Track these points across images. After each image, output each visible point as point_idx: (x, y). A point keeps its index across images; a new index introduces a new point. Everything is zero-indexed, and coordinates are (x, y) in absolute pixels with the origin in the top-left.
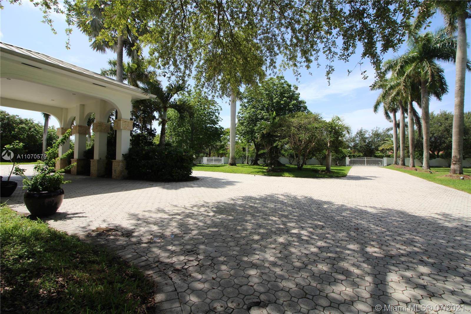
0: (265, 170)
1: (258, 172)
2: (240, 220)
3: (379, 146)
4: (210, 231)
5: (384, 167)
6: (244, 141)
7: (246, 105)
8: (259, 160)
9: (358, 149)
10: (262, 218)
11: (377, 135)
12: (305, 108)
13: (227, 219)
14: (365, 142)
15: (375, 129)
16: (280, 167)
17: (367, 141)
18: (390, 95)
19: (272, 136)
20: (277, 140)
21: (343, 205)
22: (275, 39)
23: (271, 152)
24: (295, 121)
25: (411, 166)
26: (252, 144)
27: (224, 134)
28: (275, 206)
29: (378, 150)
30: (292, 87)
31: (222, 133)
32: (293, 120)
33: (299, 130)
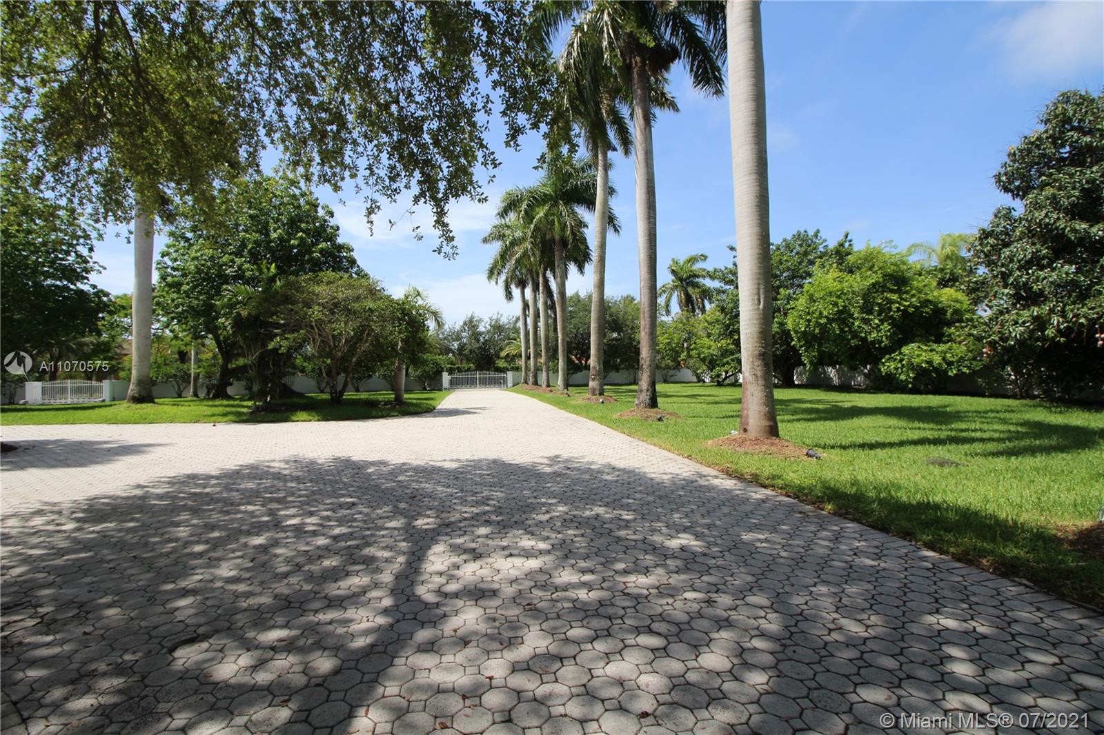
0: (245, 410)
1: (225, 415)
2: (159, 525)
3: (501, 349)
4: (68, 560)
5: (507, 388)
6: (180, 335)
7: (189, 235)
8: (231, 384)
9: (465, 355)
10: (221, 512)
11: (498, 328)
12: (353, 262)
13: (120, 531)
14: (478, 341)
15: (495, 317)
16: (288, 401)
17: (482, 340)
18: (512, 255)
19: (266, 324)
20: (276, 335)
21: (404, 464)
22: (259, 110)
23: (262, 362)
24: (322, 290)
25: (544, 386)
26: (210, 341)
27: (111, 313)
28: (259, 484)
29: (499, 357)
30: (319, 209)
31: (104, 307)
32: (317, 289)
33: (333, 313)
